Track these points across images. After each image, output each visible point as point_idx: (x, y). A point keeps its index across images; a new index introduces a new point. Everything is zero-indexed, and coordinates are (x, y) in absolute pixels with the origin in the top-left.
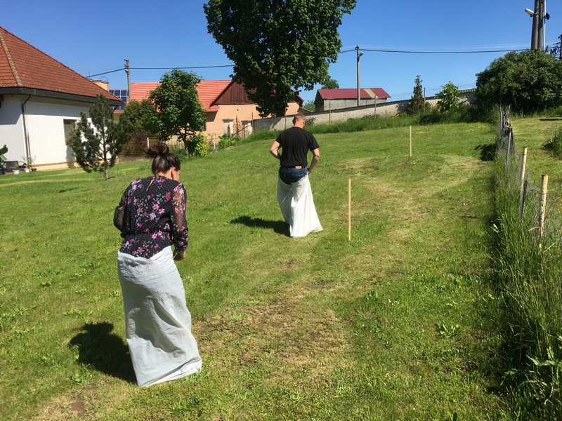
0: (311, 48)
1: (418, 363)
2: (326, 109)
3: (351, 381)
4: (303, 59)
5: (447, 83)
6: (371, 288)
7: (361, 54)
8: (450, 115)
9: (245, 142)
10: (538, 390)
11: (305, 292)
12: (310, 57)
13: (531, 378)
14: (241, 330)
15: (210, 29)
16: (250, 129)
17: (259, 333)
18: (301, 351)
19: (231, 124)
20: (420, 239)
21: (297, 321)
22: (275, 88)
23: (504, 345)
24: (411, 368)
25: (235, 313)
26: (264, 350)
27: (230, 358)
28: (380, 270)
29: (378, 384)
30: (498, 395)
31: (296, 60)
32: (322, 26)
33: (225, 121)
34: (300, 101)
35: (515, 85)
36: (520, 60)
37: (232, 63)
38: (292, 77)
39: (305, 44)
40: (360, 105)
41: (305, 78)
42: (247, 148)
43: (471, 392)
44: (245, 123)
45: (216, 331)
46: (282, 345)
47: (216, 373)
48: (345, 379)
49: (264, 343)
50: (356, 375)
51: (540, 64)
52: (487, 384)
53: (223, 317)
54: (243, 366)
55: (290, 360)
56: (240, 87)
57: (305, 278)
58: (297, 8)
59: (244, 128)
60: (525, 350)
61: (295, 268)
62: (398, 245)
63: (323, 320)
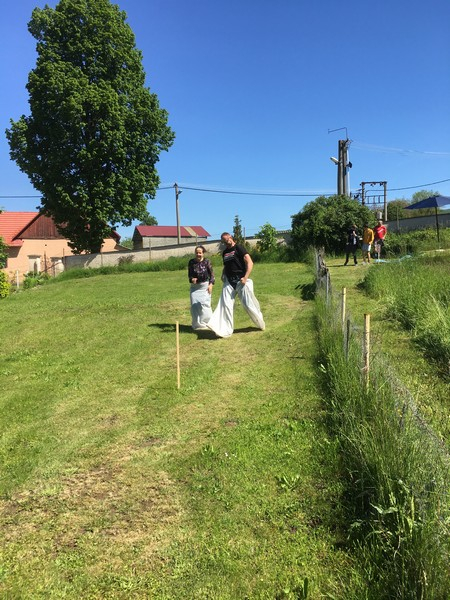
0: (128, 183)
1: (262, 524)
2: (144, 246)
3: (191, 555)
4: (120, 193)
5: (265, 224)
6: (205, 441)
7: (180, 192)
8: (269, 255)
9: (54, 281)
10: (385, 541)
11: (132, 452)
12: (127, 192)
13: (377, 529)
14: (55, 506)
15: (13, 156)
16: (60, 266)
17: (79, 508)
18: (131, 526)
19: (38, 261)
20: (252, 383)
21: (125, 488)
22: (90, 223)
23: (345, 493)
24: (255, 531)
25: (48, 486)
26: (86, 529)
27: (43, 544)
28: (214, 420)
29: (221, 555)
30: (346, 551)
31: (112, 195)
32: (139, 162)
33: (31, 257)
34: (117, 238)
35: (327, 227)
36: (329, 204)
37: (39, 194)
38: (107, 212)
39: (121, 178)
40: (181, 242)
41: (122, 212)
42: (58, 287)
43: (318, 551)
44: (54, 259)
45: (24, 512)
46: (108, 520)
47: (25, 566)
48: (184, 554)
49: (85, 520)
50: (195, 547)
51: (347, 209)
52: (334, 539)
53: (32, 493)
54: (60, 553)
55: (118, 539)
56: (48, 221)
57: (131, 435)
58: (112, 142)
59: (53, 266)
60: (366, 497)
61: (120, 424)
62: (230, 391)
63: (154, 484)
